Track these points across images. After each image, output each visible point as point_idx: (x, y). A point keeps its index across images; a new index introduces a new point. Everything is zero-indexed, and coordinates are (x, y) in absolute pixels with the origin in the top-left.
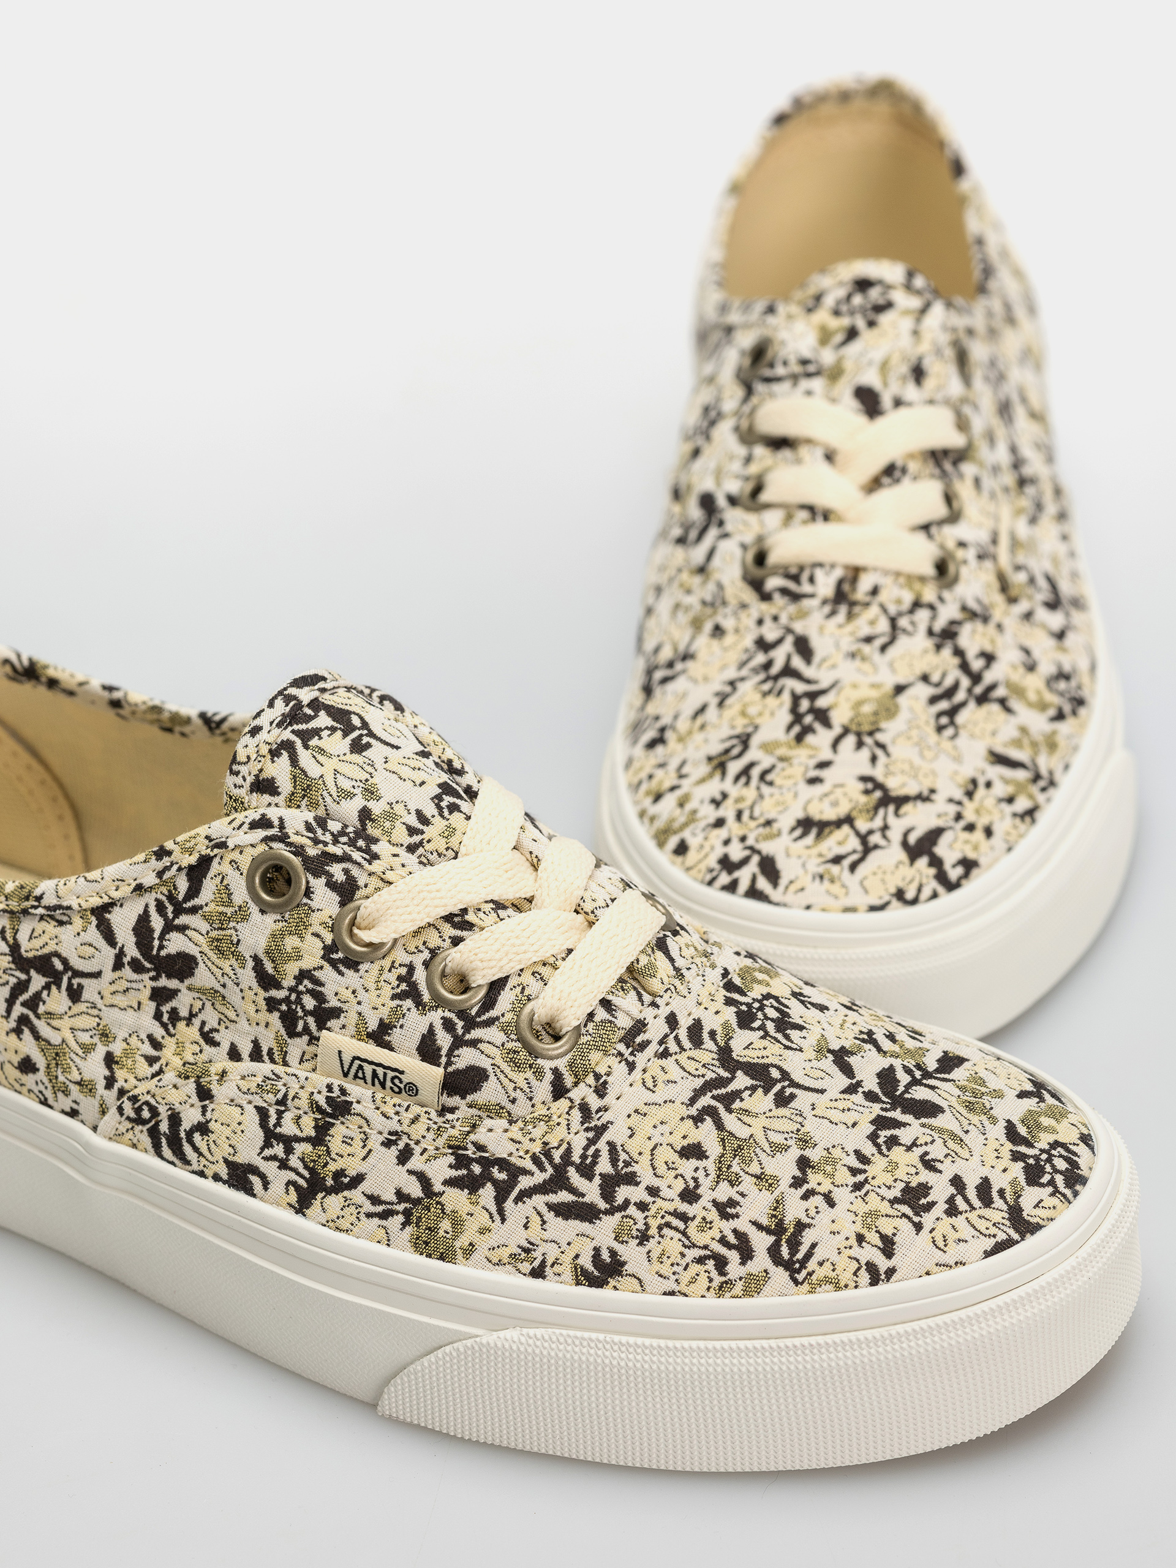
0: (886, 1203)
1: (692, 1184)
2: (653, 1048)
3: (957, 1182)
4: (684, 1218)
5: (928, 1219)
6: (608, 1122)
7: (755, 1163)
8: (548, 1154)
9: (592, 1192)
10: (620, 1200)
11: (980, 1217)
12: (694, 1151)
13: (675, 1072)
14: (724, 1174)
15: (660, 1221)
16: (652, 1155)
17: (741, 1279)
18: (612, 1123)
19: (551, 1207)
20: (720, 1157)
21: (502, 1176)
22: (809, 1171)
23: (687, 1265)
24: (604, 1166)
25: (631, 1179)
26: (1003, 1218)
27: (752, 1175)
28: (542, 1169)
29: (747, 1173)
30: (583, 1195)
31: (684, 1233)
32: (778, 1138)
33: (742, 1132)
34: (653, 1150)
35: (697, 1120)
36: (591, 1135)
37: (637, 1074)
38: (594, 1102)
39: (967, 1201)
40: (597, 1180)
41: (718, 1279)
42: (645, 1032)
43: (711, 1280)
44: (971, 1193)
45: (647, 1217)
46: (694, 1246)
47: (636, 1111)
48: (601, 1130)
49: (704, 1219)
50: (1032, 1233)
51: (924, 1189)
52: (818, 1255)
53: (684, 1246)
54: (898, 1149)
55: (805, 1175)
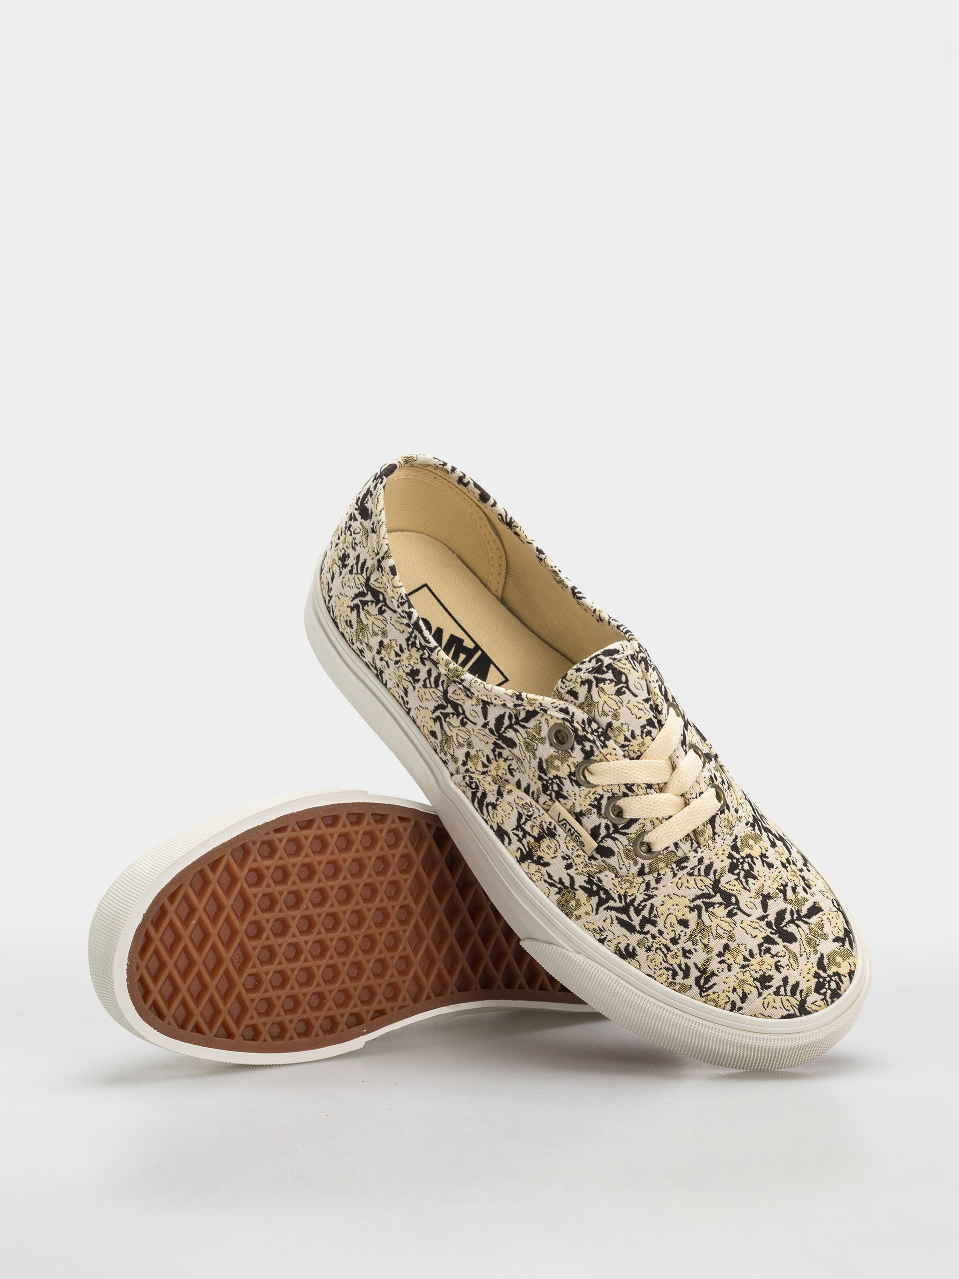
0: (752, 978)
1: (677, 937)
2: (688, 870)
3: (785, 980)
4: (668, 949)
5: (765, 993)
6: (655, 895)
7: (707, 939)
8: (625, 897)
9: (636, 921)
10: (646, 929)
11: (787, 1000)
12: (684, 923)
13: (692, 884)
14: (692, 938)
15: (657, 946)
16: (667, 917)
17: (679, 984)
18: (656, 896)
19: (617, 918)
20: (694, 930)
21: (604, 896)
22: (727, 951)
23: (661, 968)
24: (645, 913)
25: (654, 924)
26: (796, 1004)
27: (703, 944)
28: (621, 902)
29: (701, 942)
30: (632, 921)
31: (665, 956)
32: (720, 931)
33: (707, 922)
34: (669, 914)
35: (692, 910)
36: (646, 897)
37: (676, 879)
38: (653, 884)
39: (785, 990)
40: (640, 917)
41: (670, 980)
42: (687, 862)
43: (667, 978)
44: (789, 987)
45: (653, 942)
46: (667, 962)
47: (668, 895)
48: (651, 897)
49: (676, 953)
50: (806, 1015)
51: (770, 978)
52: (715, 989)
53: (663, 960)
54: (768, 955)
55: (724, 953)
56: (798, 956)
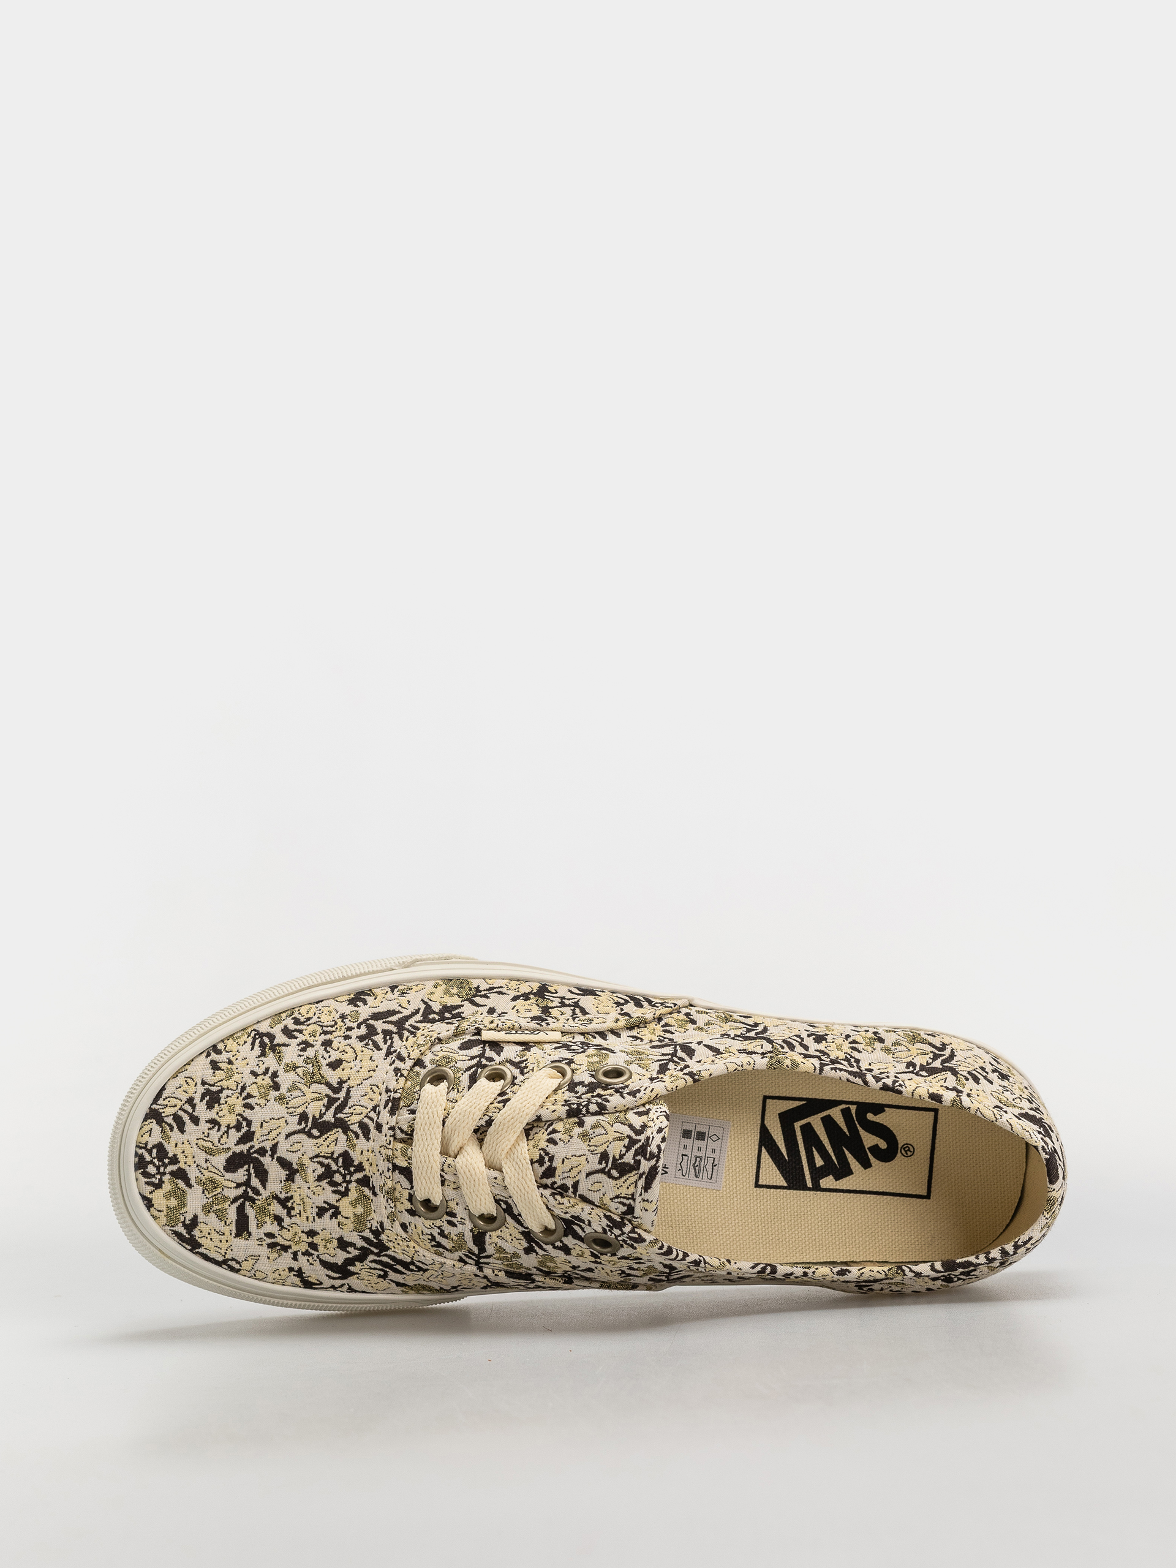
0: (225, 1087)
1: (328, 1049)
2: (382, 1107)
3: (195, 1120)
4: (325, 1033)
5: (201, 1089)
6: (386, 1059)
7: (301, 1075)
8: (412, 1033)
9: (379, 1025)
10: (363, 1027)
11: (176, 1106)
12: (335, 1065)
13: (365, 1101)
14: (315, 1062)
15: (338, 1026)
16: (356, 1054)
17: (284, 1020)
18: (385, 1059)
20: (320, 1068)
21: (431, 1016)
22: (271, 1084)
23: (315, 1015)
24: (379, 1038)
25: (361, 1038)
26: (164, 1112)
27: (300, 1067)
28: (411, 1025)
29: (303, 1067)
30: (384, 1022)
31: (321, 1026)
32: (296, 1093)
33: (315, 1087)
34: (357, 1056)
35: (341, 1083)
36: (392, 1050)
37: (383, 1088)
38: (398, 1064)
39: (186, 1112)
40: (379, 1031)
41: (296, 1015)
42: (389, 1111)
43: (299, 1014)
44: (186, 1118)
45: (345, 1025)
46: (314, 1023)
47: (374, 1071)
48: (388, 1053)
49: (315, 1037)
50: (147, 1114)
51: (210, 1106)
52: (248, 1046)
53: (320, 1022)
54: (233, 1123)
55: (273, 1080)
56: (209, 1157)
